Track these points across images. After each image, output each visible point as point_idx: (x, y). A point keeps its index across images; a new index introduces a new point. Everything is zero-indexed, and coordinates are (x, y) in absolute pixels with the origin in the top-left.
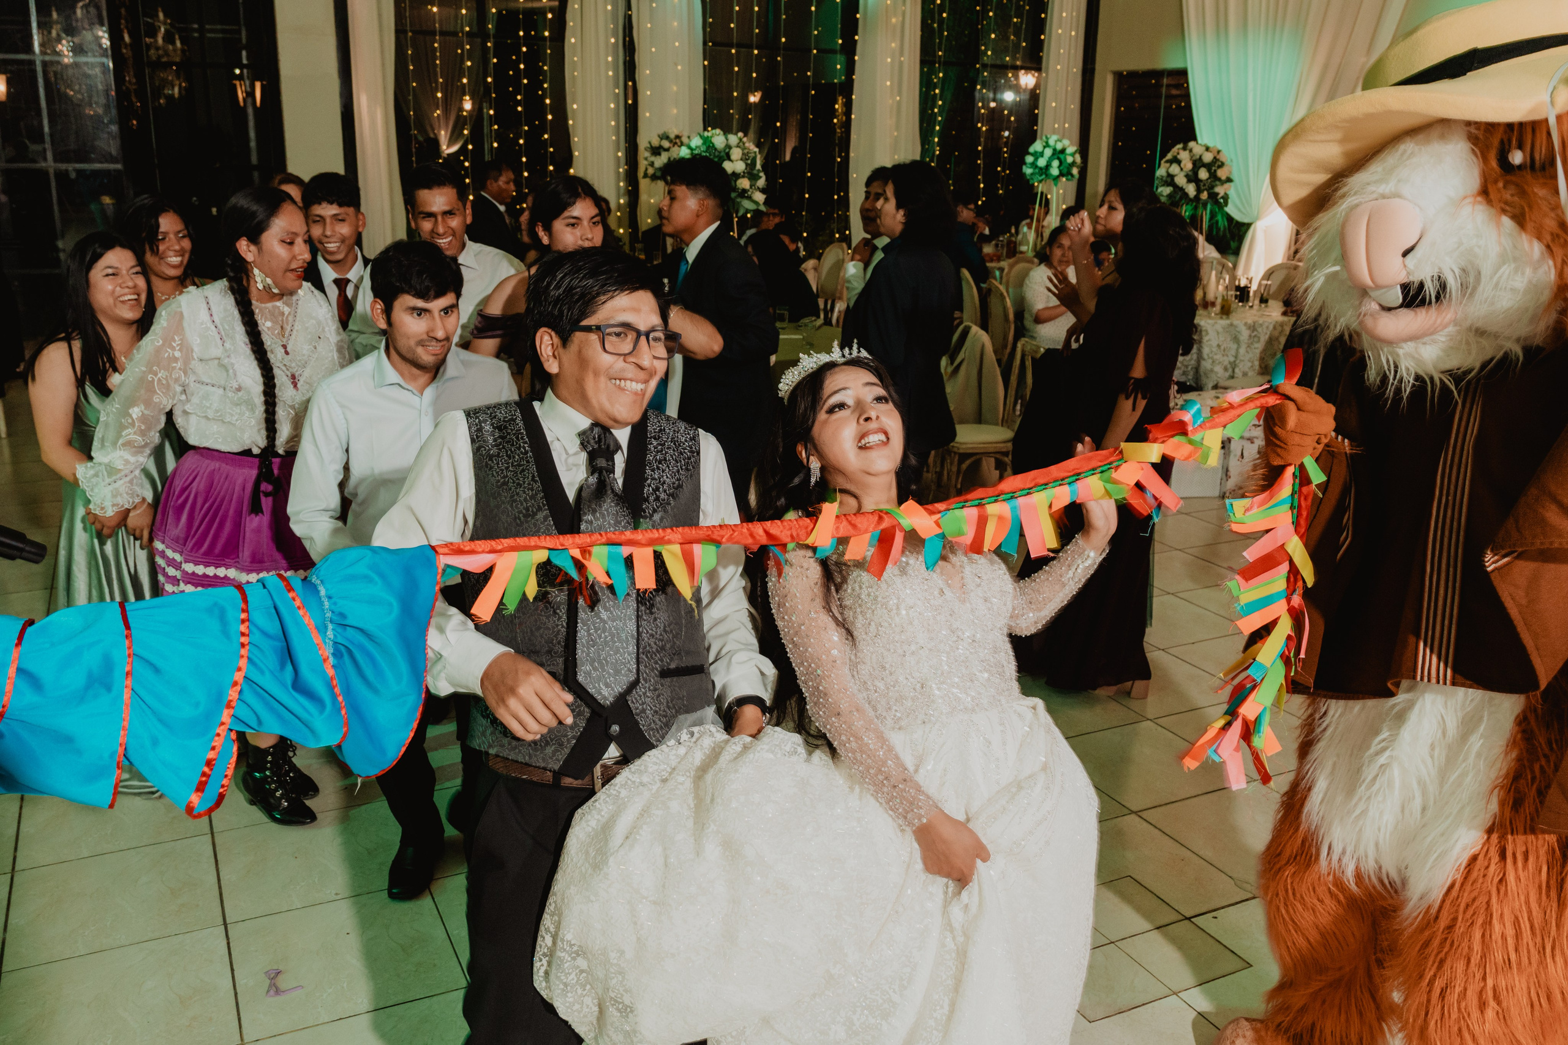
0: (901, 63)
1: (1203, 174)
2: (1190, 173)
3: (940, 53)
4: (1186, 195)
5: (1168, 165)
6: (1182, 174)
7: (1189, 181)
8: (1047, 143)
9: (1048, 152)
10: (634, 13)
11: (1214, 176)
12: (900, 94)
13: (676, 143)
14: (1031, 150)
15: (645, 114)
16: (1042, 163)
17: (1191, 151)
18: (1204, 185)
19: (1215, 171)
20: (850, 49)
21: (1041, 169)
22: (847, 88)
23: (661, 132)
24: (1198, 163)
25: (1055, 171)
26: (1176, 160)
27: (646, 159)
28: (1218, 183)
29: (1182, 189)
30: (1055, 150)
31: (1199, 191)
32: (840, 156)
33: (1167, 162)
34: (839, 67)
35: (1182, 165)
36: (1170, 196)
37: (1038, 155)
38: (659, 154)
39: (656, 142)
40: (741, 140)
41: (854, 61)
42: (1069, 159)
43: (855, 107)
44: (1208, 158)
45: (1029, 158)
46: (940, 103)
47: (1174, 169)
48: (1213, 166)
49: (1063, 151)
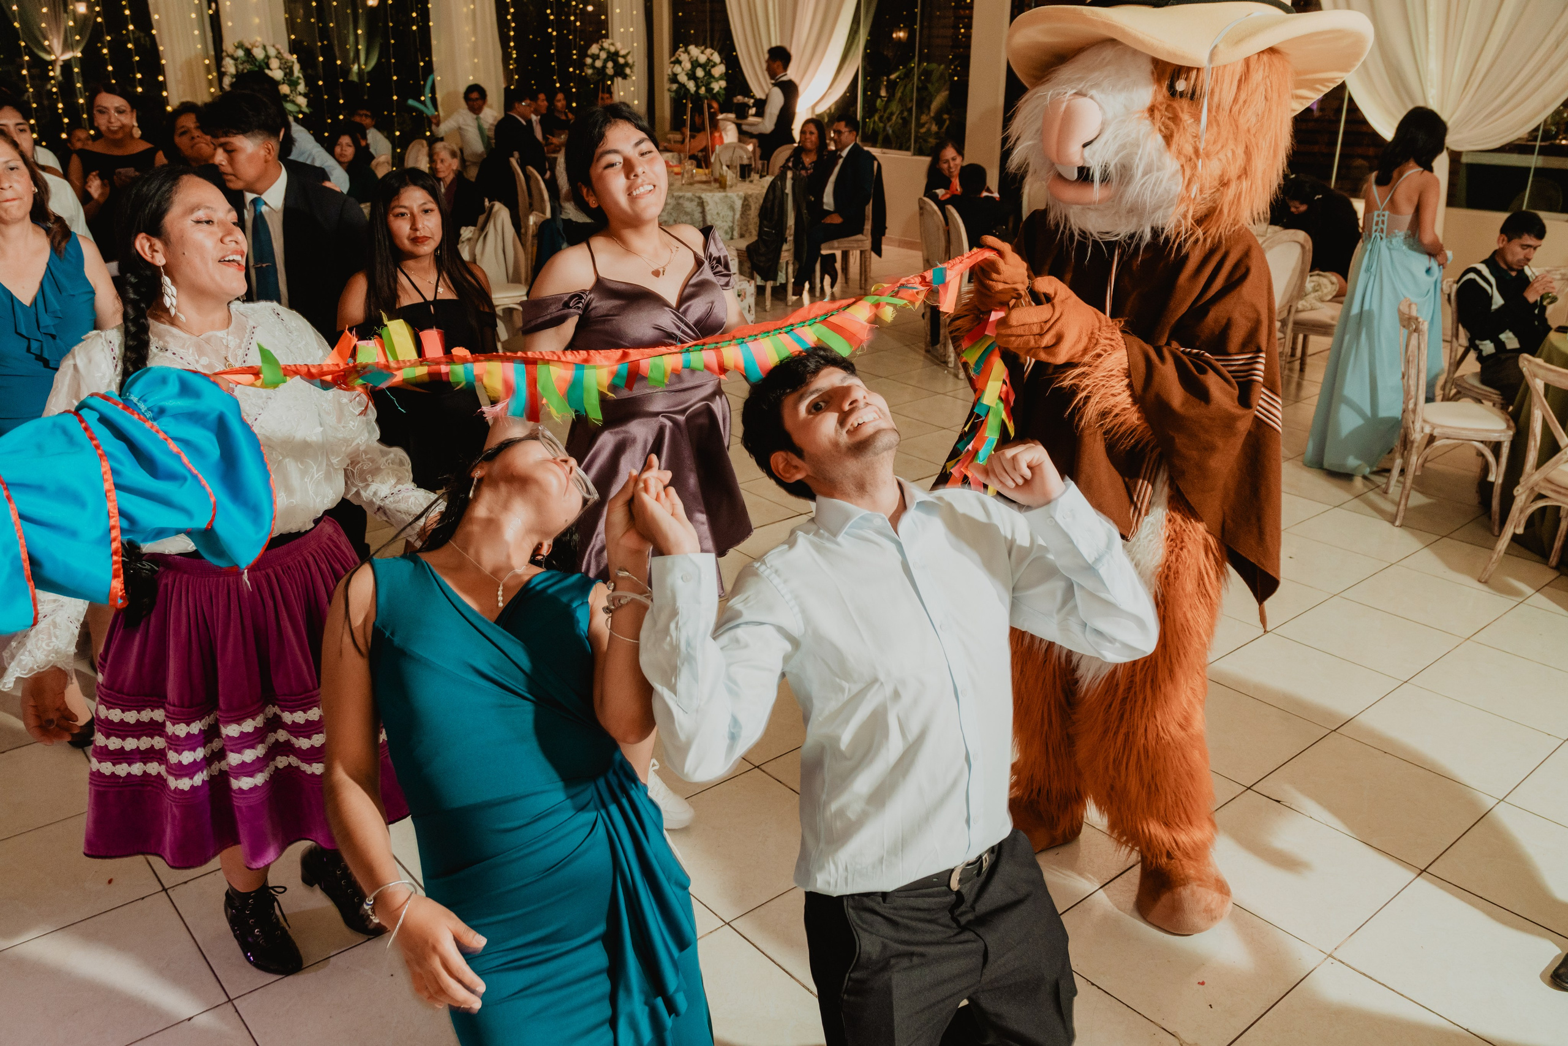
1: (700, 73)
2: (690, 73)
4: (688, 90)
6: (684, 73)
7: (689, 79)
8: (602, 46)
9: (603, 55)
11: (708, 74)
14: (589, 52)
15: (228, 24)
16: (599, 64)
17: (689, 54)
18: (703, 82)
19: (710, 70)
21: (599, 70)
24: (695, 64)
25: (610, 71)
28: (712, 79)
29: (684, 86)
30: (609, 52)
31: (698, 87)
32: (423, 59)
33: (673, 62)
35: (683, 65)
36: (677, 91)
37: (595, 58)
40: (280, 51)
42: (621, 61)
43: (432, 16)
44: (703, 59)
45: (589, 61)
46: (512, 10)
47: (678, 69)
48: (708, 66)
49: (616, 54)
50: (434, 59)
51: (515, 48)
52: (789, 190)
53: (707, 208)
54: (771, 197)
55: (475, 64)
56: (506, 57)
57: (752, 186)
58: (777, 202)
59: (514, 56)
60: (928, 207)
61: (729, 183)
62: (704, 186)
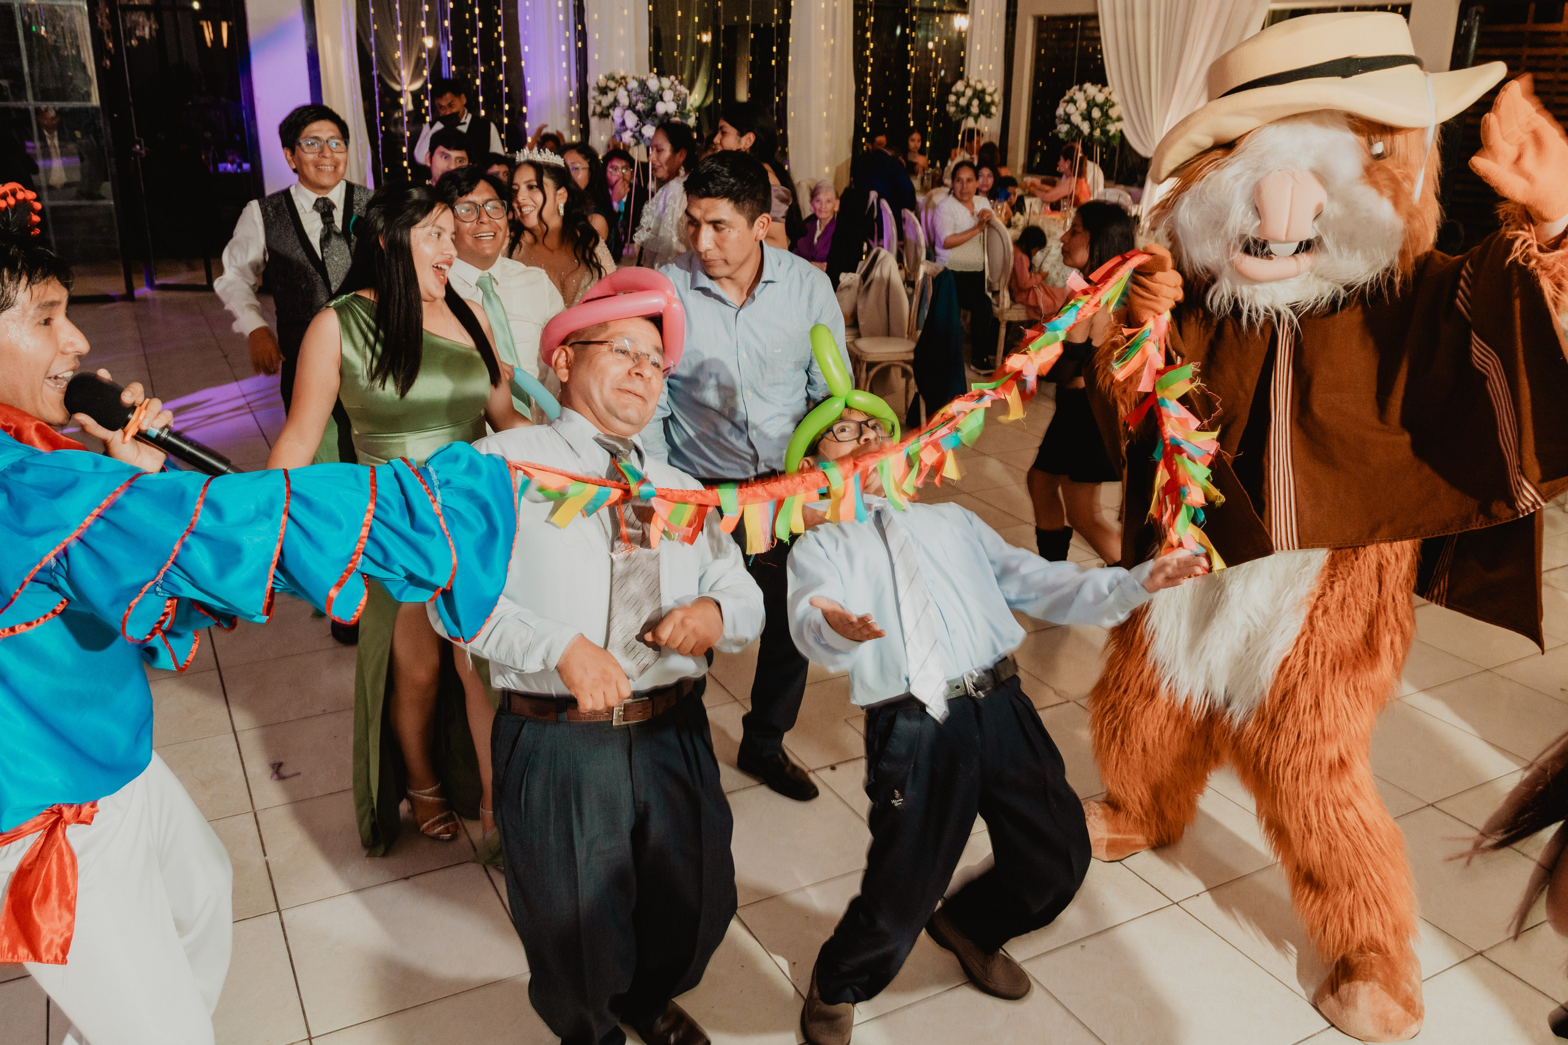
0: (835, 9)
1: (1096, 113)
2: (1085, 112)
4: (1080, 132)
5: (1065, 104)
6: (1078, 113)
7: (1084, 119)
8: (968, 83)
9: (969, 92)
11: (1105, 115)
12: (834, 37)
13: (621, 83)
14: (954, 89)
15: (594, 56)
16: (963, 102)
17: (1085, 92)
18: (1097, 123)
19: (1107, 111)
21: (962, 108)
22: (784, 31)
23: (607, 73)
24: (1091, 104)
25: (975, 109)
26: (1072, 101)
27: (594, 98)
28: (1109, 121)
29: (1077, 127)
30: (975, 90)
31: (1092, 128)
32: (778, 95)
33: (1065, 101)
34: (776, 12)
35: (1078, 104)
36: (1067, 133)
37: (959, 95)
38: (606, 94)
39: (602, 83)
40: (673, 83)
41: (790, 7)
42: (988, 99)
43: (792, 50)
45: (951, 98)
46: (872, 45)
47: (1071, 109)
49: (983, 91)
50: (789, 94)
51: (870, 84)
55: (830, 101)
56: (860, 93)
59: (870, 93)
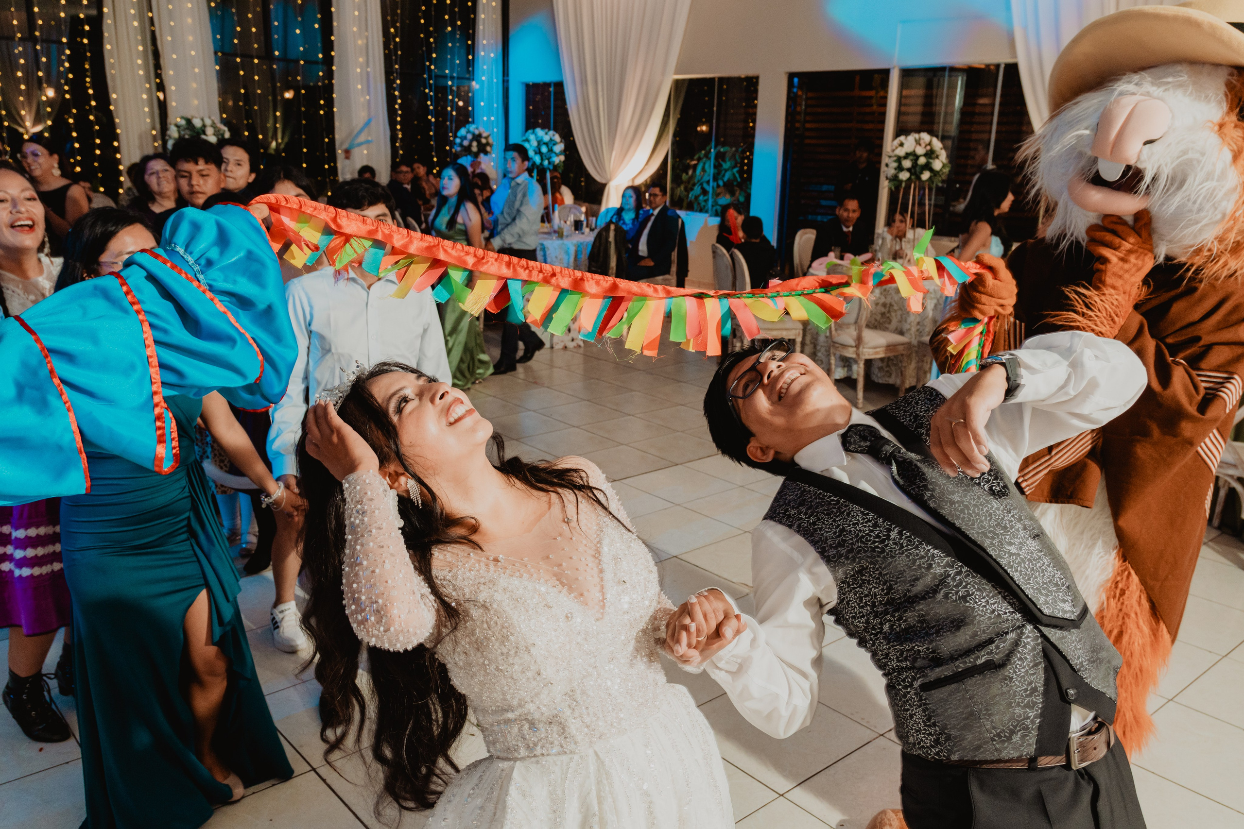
0: (369, 72)
1: (544, 149)
3: (397, 66)
8: (468, 130)
9: (470, 136)
10: (157, 29)
11: (551, 150)
12: (369, 94)
14: (458, 134)
15: (172, 104)
16: (466, 143)
17: (536, 134)
19: (552, 147)
20: (329, 61)
21: (466, 147)
22: (328, 89)
24: (540, 143)
25: (475, 149)
26: (529, 140)
30: (474, 134)
31: (542, 160)
34: (321, 74)
35: (531, 142)
37: (463, 138)
40: (213, 121)
41: (332, 71)
42: (484, 141)
43: (336, 103)
44: (546, 139)
45: (458, 141)
46: (399, 101)
48: (550, 144)
49: (480, 136)
50: (337, 136)
51: (400, 130)
52: (612, 238)
53: (548, 253)
54: (597, 244)
56: (393, 139)
57: (582, 236)
58: (602, 248)
59: (400, 136)
60: (719, 251)
61: (565, 234)
62: (545, 236)
